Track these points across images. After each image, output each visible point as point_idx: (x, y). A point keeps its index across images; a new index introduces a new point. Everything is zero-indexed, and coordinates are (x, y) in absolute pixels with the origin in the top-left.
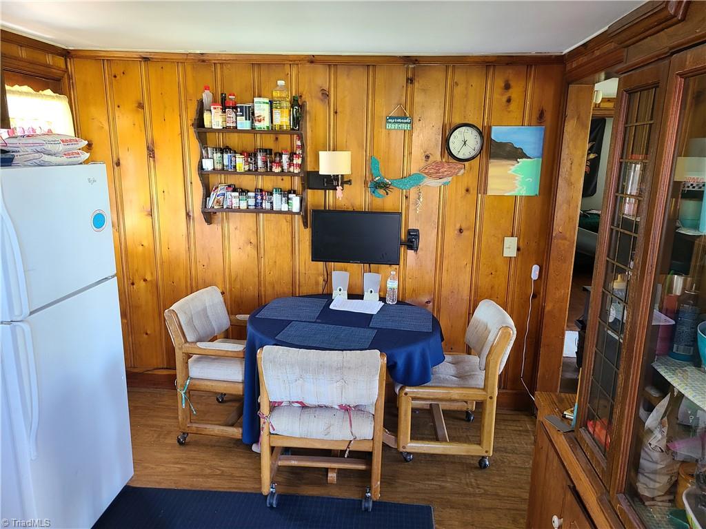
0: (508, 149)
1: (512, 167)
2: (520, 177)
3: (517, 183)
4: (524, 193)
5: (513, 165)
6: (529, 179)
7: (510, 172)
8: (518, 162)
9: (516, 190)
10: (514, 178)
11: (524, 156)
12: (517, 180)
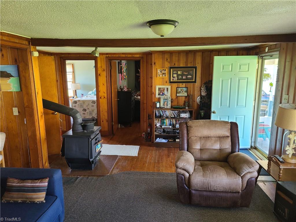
0: (5, 74)
1: (8, 81)
2: (12, 84)
3: (12, 87)
4: (15, 90)
5: (9, 80)
6: (15, 85)
7: (8, 82)
8: (10, 79)
9: (12, 89)
10: (10, 85)
11: (12, 76)
12: (11, 85)
